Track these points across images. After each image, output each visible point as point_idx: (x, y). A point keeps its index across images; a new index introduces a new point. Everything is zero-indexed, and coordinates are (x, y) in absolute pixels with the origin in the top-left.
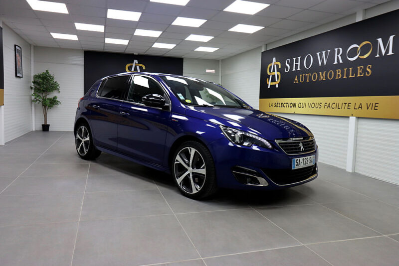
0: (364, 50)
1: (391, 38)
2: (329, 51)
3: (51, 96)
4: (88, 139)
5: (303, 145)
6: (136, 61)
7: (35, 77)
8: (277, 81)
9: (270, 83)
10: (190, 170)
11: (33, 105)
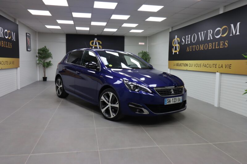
0: (224, 31)
1: (238, 24)
2: (205, 32)
3: (48, 60)
4: (61, 86)
5: (174, 91)
6: (96, 39)
7: (39, 50)
8: (178, 50)
9: (174, 51)
10: (110, 105)
11: (38, 66)
